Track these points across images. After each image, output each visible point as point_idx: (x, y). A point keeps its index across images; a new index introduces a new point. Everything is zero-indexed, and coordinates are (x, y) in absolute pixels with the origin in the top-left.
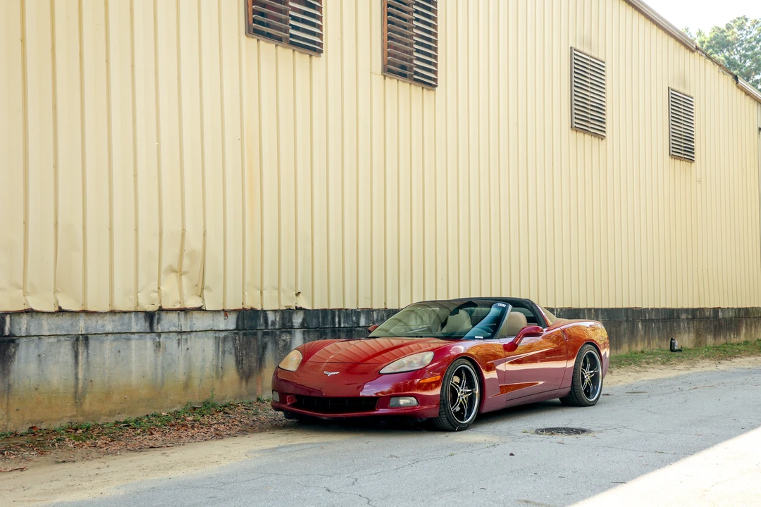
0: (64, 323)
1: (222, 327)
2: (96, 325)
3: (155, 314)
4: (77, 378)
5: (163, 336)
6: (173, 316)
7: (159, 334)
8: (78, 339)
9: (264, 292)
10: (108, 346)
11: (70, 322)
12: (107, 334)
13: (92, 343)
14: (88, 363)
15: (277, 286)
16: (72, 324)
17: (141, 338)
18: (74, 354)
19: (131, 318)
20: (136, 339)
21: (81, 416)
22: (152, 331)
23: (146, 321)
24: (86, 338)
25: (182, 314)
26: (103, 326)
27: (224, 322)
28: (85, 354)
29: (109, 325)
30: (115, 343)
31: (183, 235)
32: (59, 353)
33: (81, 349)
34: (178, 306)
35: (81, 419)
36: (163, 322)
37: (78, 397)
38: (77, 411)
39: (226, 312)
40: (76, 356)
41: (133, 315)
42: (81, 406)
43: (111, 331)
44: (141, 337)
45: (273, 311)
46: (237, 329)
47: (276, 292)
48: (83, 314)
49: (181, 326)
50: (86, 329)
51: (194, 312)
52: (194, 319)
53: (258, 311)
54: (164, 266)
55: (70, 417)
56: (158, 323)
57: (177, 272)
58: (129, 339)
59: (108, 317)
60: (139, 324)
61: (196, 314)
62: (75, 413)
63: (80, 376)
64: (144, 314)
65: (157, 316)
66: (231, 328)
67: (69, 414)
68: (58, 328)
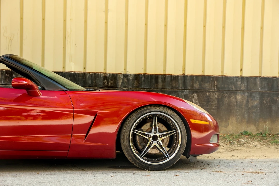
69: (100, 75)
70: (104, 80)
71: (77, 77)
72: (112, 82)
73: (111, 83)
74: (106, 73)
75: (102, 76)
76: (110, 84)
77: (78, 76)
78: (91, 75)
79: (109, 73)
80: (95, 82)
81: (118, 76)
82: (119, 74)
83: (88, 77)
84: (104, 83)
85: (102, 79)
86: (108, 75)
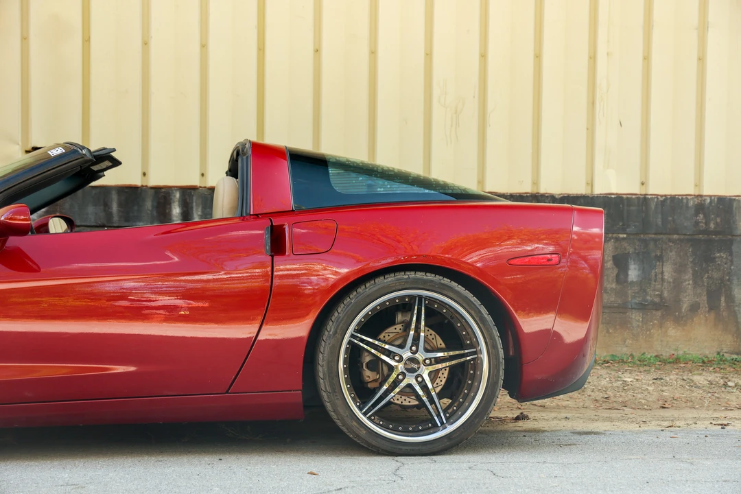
69: (685, 201)
70: (697, 214)
71: (626, 207)
72: (718, 220)
73: (717, 224)
74: (701, 196)
75: (691, 203)
76: (712, 226)
77: (629, 205)
78: (661, 201)
79: (710, 196)
80: (674, 221)
81: (735, 205)
82: (737, 198)
83: (653, 206)
84: (697, 223)
85: (692, 211)
86: (708, 201)
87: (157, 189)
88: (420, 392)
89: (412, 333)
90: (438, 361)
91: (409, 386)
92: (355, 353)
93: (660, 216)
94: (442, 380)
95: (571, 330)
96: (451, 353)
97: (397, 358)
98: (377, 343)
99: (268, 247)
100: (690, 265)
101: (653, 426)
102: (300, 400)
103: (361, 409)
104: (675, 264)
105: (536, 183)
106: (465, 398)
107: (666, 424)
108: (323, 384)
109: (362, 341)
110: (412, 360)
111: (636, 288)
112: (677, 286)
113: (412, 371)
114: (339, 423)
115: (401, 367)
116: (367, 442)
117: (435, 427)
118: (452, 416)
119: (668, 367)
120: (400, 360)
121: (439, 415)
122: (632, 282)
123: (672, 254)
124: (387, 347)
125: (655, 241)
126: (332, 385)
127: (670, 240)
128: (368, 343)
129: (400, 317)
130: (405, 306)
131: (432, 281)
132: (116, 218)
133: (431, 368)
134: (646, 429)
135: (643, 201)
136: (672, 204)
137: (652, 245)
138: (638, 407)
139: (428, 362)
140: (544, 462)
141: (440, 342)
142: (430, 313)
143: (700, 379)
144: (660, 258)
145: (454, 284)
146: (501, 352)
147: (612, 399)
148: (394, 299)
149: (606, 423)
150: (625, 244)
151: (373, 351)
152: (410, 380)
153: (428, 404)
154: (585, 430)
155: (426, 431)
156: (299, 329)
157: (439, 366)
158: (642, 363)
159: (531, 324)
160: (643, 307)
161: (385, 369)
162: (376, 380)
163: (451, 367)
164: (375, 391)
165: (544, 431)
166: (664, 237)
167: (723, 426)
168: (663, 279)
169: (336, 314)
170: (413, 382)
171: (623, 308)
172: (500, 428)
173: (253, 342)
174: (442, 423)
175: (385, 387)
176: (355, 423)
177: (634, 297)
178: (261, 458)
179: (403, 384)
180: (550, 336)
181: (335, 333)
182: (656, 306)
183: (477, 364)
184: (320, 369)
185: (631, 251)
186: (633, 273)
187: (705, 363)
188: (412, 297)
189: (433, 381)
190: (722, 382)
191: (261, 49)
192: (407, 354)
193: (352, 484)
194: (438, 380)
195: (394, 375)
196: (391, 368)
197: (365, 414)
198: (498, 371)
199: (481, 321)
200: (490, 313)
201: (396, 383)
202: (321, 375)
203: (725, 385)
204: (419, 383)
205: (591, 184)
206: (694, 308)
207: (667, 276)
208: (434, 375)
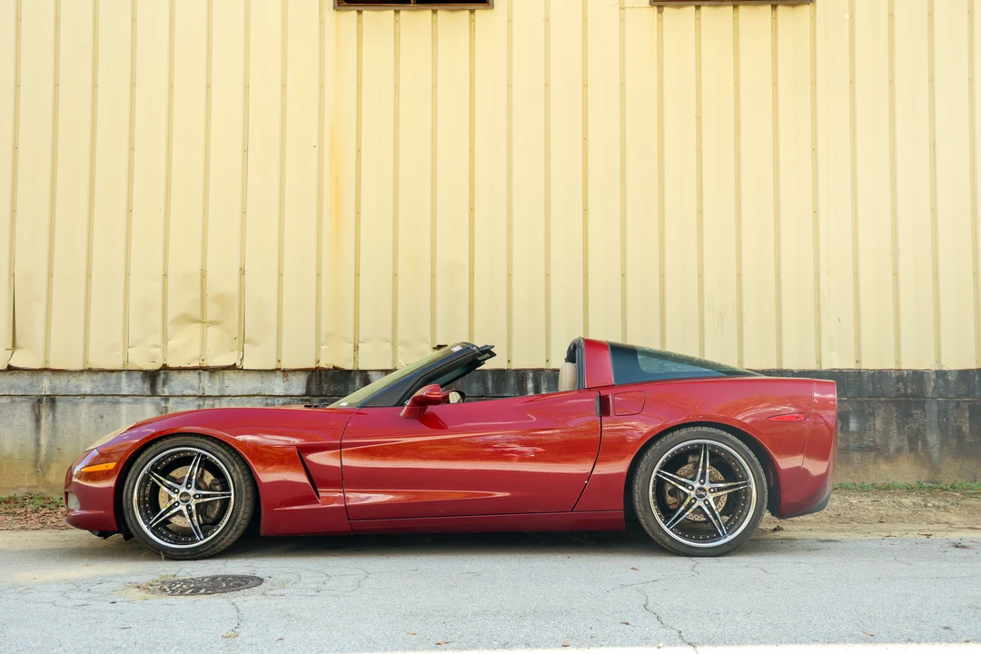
0: (22, 382)
1: (279, 390)
2: (67, 385)
3: (159, 374)
4: (38, 444)
5: (172, 400)
6: (192, 378)
7: (166, 398)
8: (40, 401)
9: (360, 345)
10: (85, 410)
11: (29, 382)
12: (85, 395)
13: (60, 406)
14: (54, 428)
15: (389, 336)
16: (32, 384)
17: (136, 402)
18: (34, 418)
19: (120, 378)
20: (129, 403)
21: (44, 487)
22: (154, 393)
23: (144, 381)
24: (52, 400)
25: (206, 375)
26: (77, 386)
27: (282, 384)
28: (50, 418)
29: (86, 385)
30: (95, 407)
31: (203, 276)
32: (14, 415)
33: (45, 412)
34: (196, 364)
35: (43, 490)
36: (172, 384)
37: (39, 466)
38: (38, 482)
39: (285, 372)
40: (38, 420)
41: (123, 375)
42: (44, 475)
43: (89, 392)
44: (136, 400)
45: (382, 371)
46: (308, 393)
47: (388, 346)
48: (49, 373)
49: (204, 389)
50: (52, 389)
51: (227, 372)
52: (226, 381)
53: (350, 371)
54: (171, 315)
55: (29, 487)
56: (164, 384)
57: (196, 321)
58: (118, 403)
59: (85, 377)
60: (133, 386)
61: (230, 374)
62: (36, 484)
63: (43, 441)
64: (141, 373)
65: (162, 376)
66: (296, 394)
67: (27, 484)
68: (12, 388)
87: (517, 371)
88: (708, 512)
89: (700, 470)
90: (720, 489)
91: (699, 507)
92: (660, 484)
93: (871, 384)
94: (723, 503)
95: (816, 467)
96: (729, 484)
97: (690, 488)
98: (675, 476)
99: (598, 411)
100: (895, 419)
101: (875, 535)
102: (623, 517)
103: (665, 524)
104: (883, 418)
105: (779, 362)
106: (740, 515)
107: (885, 534)
108: (639, 506)
109: (665, 475)
110: (700, 489)
111: (856, 436)
112: (886, 434)
113: (701, 496)
114: (650, 534)
115: (693, 494)
116: (670, 547)
117: (719, 537)
118: (731, 529)
119: (882, 492)
120: (693, 488)
121: (721, 528)
122: (852, 431)
123: (881, 412)
124: (683, 480)
125: (868, 402)
126: (645, 507)
127: (879, 401)
128: (669, 477)
129: (691, 459)
130: (695, 451)
131: (713, 433)
132: (491, 391)
133: (714, 495)
134: (871, 538)
135: (859, 373)
136: (880, 376)
137: (866, 405)
138: (862, 521)
139: (712, 490)
140: (800, 563)
141: (720, 476)
142: (713, 456)
143: (907, 501)
144: (872, 414)
145: (730, 435)
146: (765, 483)
147: (843, 516)
148: (687, 446)
149: (840, 534)
150: (846, 404)
151: (673, 483)
152: (700, 503)
153: (713, 520)
154: (826, 538)
155: (712, 539)
156: (621, 467)
157: (720, 493)
158: (862, 490)
159: (785, 463)
160: (861, 449)
161: (682, 495)
162: (675, 503)
163: (728, 494)
164: (674, 511)
165: (795, 540)
166: (875, 399)
167: (928, 536)
168: (875, 429)
169: (646, 457)
170: (702, 505)
171: (847, 450)
172: (763, 537)
173: (589, 476)
174: (724, 534)
175: (682, 508)
176: (661, 534)
177: (854, 442)
178: (597, 557)
179: (695, 506)
180: (800, 472)
181: (646, 470)
182: (871, 449)
183: (747, 493)
184: (636, 495)
185: (851, 409)
186: (853, 425)
187: (909, 489)
188: (700, 445)
189: (716, 504)
190: (923, 503)
191: (586, 276)
192: (697, 485)
193: (663, 577)
194: (720, 503)
195: (688, 500)
196: (686, 495)
197: (668, 527)
198: (763, 497)
199: (750, 462)
200: (756, 456)
201: (690, 505)
202: (637, 499)
203: (926, 506)
204: (706, 505)
205: (819, 362)
206: (899, 450)
207: (878, 427)
208: (717, 500)
